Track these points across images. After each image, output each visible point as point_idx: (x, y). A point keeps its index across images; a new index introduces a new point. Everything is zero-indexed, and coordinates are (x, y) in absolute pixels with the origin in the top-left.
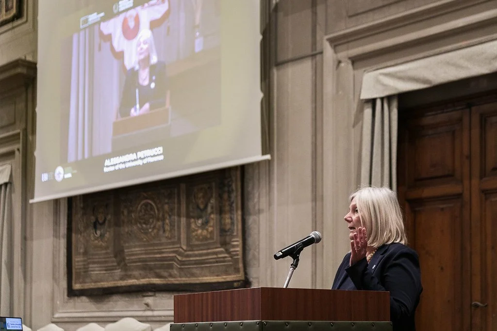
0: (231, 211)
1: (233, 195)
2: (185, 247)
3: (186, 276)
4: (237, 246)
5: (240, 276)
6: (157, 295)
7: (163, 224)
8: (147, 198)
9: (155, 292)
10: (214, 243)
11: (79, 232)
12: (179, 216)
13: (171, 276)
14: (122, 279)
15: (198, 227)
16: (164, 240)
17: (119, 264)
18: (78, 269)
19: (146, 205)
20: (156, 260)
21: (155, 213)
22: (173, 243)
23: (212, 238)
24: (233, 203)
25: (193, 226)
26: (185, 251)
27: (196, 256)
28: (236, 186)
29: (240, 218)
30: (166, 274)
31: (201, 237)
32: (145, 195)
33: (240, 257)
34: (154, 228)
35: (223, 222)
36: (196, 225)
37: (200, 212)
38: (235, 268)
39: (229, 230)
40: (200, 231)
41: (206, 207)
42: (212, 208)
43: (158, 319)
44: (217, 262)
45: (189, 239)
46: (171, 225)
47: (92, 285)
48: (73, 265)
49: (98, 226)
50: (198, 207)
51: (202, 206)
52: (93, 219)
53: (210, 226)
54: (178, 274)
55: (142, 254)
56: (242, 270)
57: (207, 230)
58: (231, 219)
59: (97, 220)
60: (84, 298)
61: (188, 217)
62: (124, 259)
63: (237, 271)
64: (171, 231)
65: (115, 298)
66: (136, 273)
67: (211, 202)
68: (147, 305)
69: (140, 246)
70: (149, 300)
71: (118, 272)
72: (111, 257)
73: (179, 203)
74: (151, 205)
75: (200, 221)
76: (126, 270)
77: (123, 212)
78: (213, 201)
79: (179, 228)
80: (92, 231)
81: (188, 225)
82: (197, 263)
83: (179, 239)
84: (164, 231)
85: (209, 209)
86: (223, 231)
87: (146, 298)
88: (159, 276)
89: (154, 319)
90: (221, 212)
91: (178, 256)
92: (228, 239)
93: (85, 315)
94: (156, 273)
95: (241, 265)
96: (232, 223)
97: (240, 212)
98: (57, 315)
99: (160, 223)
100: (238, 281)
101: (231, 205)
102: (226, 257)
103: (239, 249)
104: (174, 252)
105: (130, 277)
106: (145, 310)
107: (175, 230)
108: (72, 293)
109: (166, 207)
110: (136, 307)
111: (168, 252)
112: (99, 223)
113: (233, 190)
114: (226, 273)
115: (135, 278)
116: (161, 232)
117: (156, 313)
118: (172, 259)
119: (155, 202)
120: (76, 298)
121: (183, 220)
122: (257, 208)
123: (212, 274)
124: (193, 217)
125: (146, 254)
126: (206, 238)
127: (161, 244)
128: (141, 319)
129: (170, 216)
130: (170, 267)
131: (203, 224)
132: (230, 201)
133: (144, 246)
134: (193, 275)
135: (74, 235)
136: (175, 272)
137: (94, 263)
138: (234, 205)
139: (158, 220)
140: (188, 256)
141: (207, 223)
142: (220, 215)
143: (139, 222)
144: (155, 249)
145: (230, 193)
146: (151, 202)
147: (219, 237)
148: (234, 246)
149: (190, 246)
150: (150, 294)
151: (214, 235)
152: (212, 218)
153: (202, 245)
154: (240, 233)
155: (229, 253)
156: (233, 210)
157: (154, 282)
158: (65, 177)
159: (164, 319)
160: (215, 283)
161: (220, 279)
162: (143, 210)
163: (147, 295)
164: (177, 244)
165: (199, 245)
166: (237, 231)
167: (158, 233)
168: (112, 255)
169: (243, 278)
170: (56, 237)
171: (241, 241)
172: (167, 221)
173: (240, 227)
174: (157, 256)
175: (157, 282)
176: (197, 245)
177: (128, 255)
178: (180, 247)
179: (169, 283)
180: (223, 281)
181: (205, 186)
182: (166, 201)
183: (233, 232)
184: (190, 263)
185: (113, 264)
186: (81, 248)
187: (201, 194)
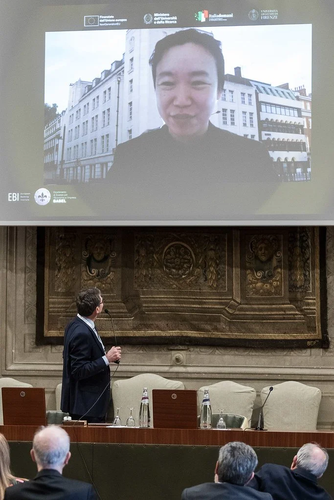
0: (304, 267)
1: (309, 252)
2: (239, 300)
3: (239, 331)
4: (314, 304)
5: (317, 335)
6: (192, 349)
7: (205, 272)
8: (178, 240)
9: (188, 345)
10: (282, 299)
11: (54, 267)
12: (231, 265)
13: (216, 329)
14: (137, 328)
15: (257, 280)
16: (206, 290)
17: (130, 311)
18: (53, 312)
19: (178, 248)
20: (193, 310)
21: (192, 257)
22: (221, 294)
23: (276, 293)
24: (308, 259)
25: (250, 277)
26: (240, 304)
27: (254, 310)
28: (313, 242)
29: (317, 276)
31: (261, 291)
32: (175, 235)
33: (317, 315)
34: (190, 274)
35: (293, 278)
36: (255, 277)
38: (308, 327)
39: (300, 287)
40: (259, 284)
41: (270, 259)
42: (279, 262)
44: (284, 319)
45: (243, 291)
46: (218, 274)
48: (46, 307)
49: (93, 263)
50: (257, 258)
51: (264, 258)
52: (85, 255)
53: (277, 281)
54: (227, 328)
55: (170, 302)
56: (319, 329)
57: (271, 284)
58: (305, 275)
59: (91, 256)
61: (243, 267)
62: (140, 306)
63: (313, 329)
64: (217, 280)
66: (162, 324)
67: (278, 255)
68: (177, 360)
69: (165, 293)
70: (181, 355)
72: (118, 302)
73: (230, 250)
74: (186, 248)
75: (259, 274)
76: (142, 319)
77: (138, 252)
78: (280, 254)
79: (230, 278)
80: (84, 269)
81: (243, 278)
82: (254, 317)
83: (231, 290)
84: (206, 279)
85: (275, 263)
86: (293, 287)
87: (173, 352)
90: (291, 267)
91: (227, 309)
92: (299, 296)
94: (191, 324)
95: (318, 325)
96: (306, 280)
97: (318, 271)
98: (12, 367)
99: (200, 269)
100: (314, 340)
101: (306, 261)
102: (297, 314)
103: (317, 308)
104: (221, 304)
105: (148, 327)
106: (172, 366)
107: (224, 280)
108: (43, 341)
109: (211, 254)
110: (156, 361)
111: (212, 303)
113: (308, 246)
114: (296, 331)
116: (202, 280)
117: (190, 369)
118: (219, 311)
119: (192, 246)
120: (49, 347)
121: (236, 271)
123: (278, 331)
124: (250, 269)
125: (175, 302)
126: (269, 292)
127: (201, 294)
128: (167, 375)
129: (217, 265)
130: (218, 320)
131: (264, 277)
132: (303, 257)
133: (173, 293)
134: (250, 331)
135: (47, 271)
136: (223, 326)
138: (310, 261)
139: (196, 266)
140: (242, 309)
141: (271, 276)
142: (290, 270)
143: (167, 267)
144: (190, 298)
145: (303, 248)
146: (185, 245)
147: (288, 294)
148: (308, 304)
149: (246, 299)
150: (181, 347)
151: (281, 290)
152: (278, 272)
153: (264, 299)
154: (318, 291)
155: (301, 311)
156: (308, 267)
157: (190, 335)
158: (54, 201)
159: (204, 376)
160: (281, 340)
161: (288, 337)
162: (172, 253)
163: (176, 348)
164: (228, 295)
165: (259, 299)
166: (314, 288)
167: (196, 281)
168: (120, 300)
169: (320, 337)
170: (11, 270)
171: (319, 300)
172: (212, 269)
173: (318, 284)
174: (194, 306)
175: (193, 335)
176: (256, 299)
177: (146, 302)
178: (232, 299)
179: (213, 336)
180: (293, 338)
181: (269, 236)
182: (212, 247)
183: (307, 289)
184: (245, 317)
185: (121, 310)
186: (59, 287)
187: (263, 245)
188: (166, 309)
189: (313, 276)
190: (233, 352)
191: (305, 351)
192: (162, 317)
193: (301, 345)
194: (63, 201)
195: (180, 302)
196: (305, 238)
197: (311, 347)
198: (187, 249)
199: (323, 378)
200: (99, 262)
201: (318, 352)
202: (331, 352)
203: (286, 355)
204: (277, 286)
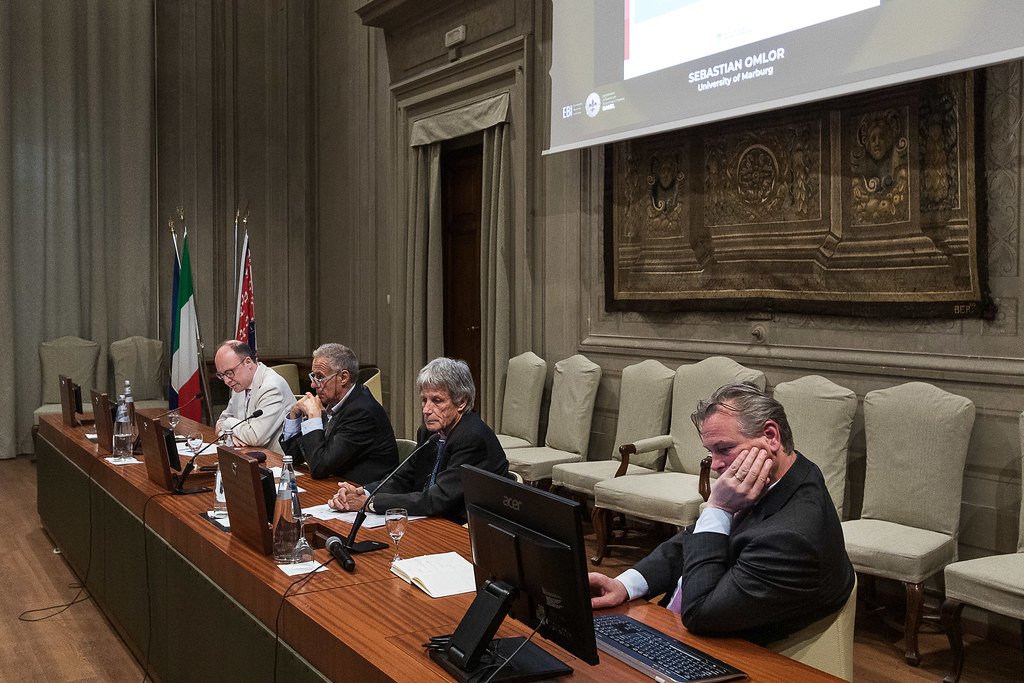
0: (949, 160)
1: (955, 131)
2: (838, 234)
3: (840, 287)
4: (965, 232)
5: (972, 292)
6: (777, 319)
7: (792, 189)
8: (756, 142)
9: (771, 312)
10: (906, 226)
11: (623, 202)
12: (826, 173)
13: (807, 285)
14: (707, 286)
15: (870, 194)
16: (793, 219)
17: (700, 260)
18: (624, 265)
19: (755, 154)
20: (775, 255)
21: (774, 168)
22: (814, 225)
23: (899, 216)
24: (955, 145)
25: (857, 192)
26: (841, 240)
27: (864, 249)
28: (963, 111)
29: (971, 176)
30: (796, 282)
31: (875, 214)
32: (752, 134)
33: (971, 254)
34: (772, 195)
35: (928, 186)
36: (865, 189)
37: (875, 166)
38: (957, 278)
39: (941, 200)
40: (872, 203)
41: (888, 155)
42: (903, 157)
43: (780, 363)
44: (913, 263)
45: (847, 216)
46: (808, 190)
47: (650, 296)
48: (615, 257)
49: (660, 192)
50: (869, 155)
51: (878, 155)
52: (651, 180)
53: (899, 194)
54: (823, 283)
55: (746, 243)
56: (974, 280)
57: (890, 200)
58: (949, 177)
59: (658, 182)
60: (635, 315)
61: (846, 173)
62: (711, 252)
63: (964, 282)
64: (807, 202)
65: (692, 318)
66: (735, 277)
67: (901, 144)
68: (758, 336)
69: (740, 229)
70: (762, 327)
71: (699, 274)
72: (685, 248)
73: (827, 147)
74: (766, 153)
75: (873, 183)
76: (714, 272)
77: (708, 168)
78: (904, 143)
79: (826, 195)
80: (649, 202)
81: (847, 192)
82: (863, 263)
83: (827, 217)
84: (793, 202)
85: (895, 159)
86: (928, 203)
87: (754, 323)
88: (781, 285)
89: (771, 362)
90: (923, 163)
91: (821, 249)
92: (940, 218)
93: (637, 344)
94: (775, 278)
95: (972, 272)
96: (952, 187)
97: (971, 164)
98: (585, 342)
99: (785, 186)
100: (966, 303)
101: (949, 151)
102: (935, 254)
103: (969, 240)
104: (814, 241)
105: (722, 284)
106: (751, 345)
107: (817, 200)
108: (613, 306)
109: (798, 157)
110: (733, 338)
111: (801, 240)
112: (662, 187)
113: (954, 120)
114: (935, 285)
115: (731, 285)
116: (787, 205)
117: (774, 352)
118: (811, 255)
119: (774, 151)
120: (620, 314)
121: (836, 181)
122: (1015, 154)
123: (904, 286)
124: (858, 176)
125: (753, 243)
126: (887, 216)
127: (786, 227)
128: (743, 360)
129: (807, 175)
130: (809, 269)
131: (879, 188)
132: (945, 142)
133: (751, 229)
134: (858, 286)
135: (616, 208)
136: (817, 279)
137: (653, 257)
138: (957, 149)
139: (781, 181)
140: (844, 250)
141: (890, 185)
142: (922, 170)
143: (741, 186)
144: (773, 235)
145: (945, 126)
146: (766, 149)
147: (918, 214)
148: (955, 233)
149: (851, 230)
150: (763, 316)
151: (906, 210)
152: (902, 177)
153: (879, 229)
154: (971, 207)
155: (943, 246)
156: (955, 160)
157: (772, 295)
158: (604, 109)
159: (791, 363)
160: (908, 304)
161: (920, 297)
162: (749, 164)
163: (756, 317)
164: (823, 226)
165: (871, 230)
166: (964, 201)
167: (779, 205)
168: (688, 245)
169: (978, 297)
170: (585, 211)
171: (974, 224)
172: (800, 183)
173: (971, 193)
174: (778, 248)
175: (777, 296)
176: (866, 230)
177: (718, 245)
178: (829, 233)
179: (803, 298)
180: (928, 300)
181: (885, 114)
182: (799, 145)
183: (952, 204)
184: (851, 263)
185: (690, 260)
186: (628, 230)
187: (877, 131)
188: (742, 255)
189: (964, 177)
190: (833, 325)
191: (950, 324)
192: (737, 268)
193: (942, 313)
194: (612, 106)
195: (760, 243)
196: (947, 106)
197: (961, 317)
198: (768, 154)
199: (982, 378)
200: (665, 189)
201: (975, 326)
202: (1000, 327)
203: (918, 332)
204: (901, 202)
